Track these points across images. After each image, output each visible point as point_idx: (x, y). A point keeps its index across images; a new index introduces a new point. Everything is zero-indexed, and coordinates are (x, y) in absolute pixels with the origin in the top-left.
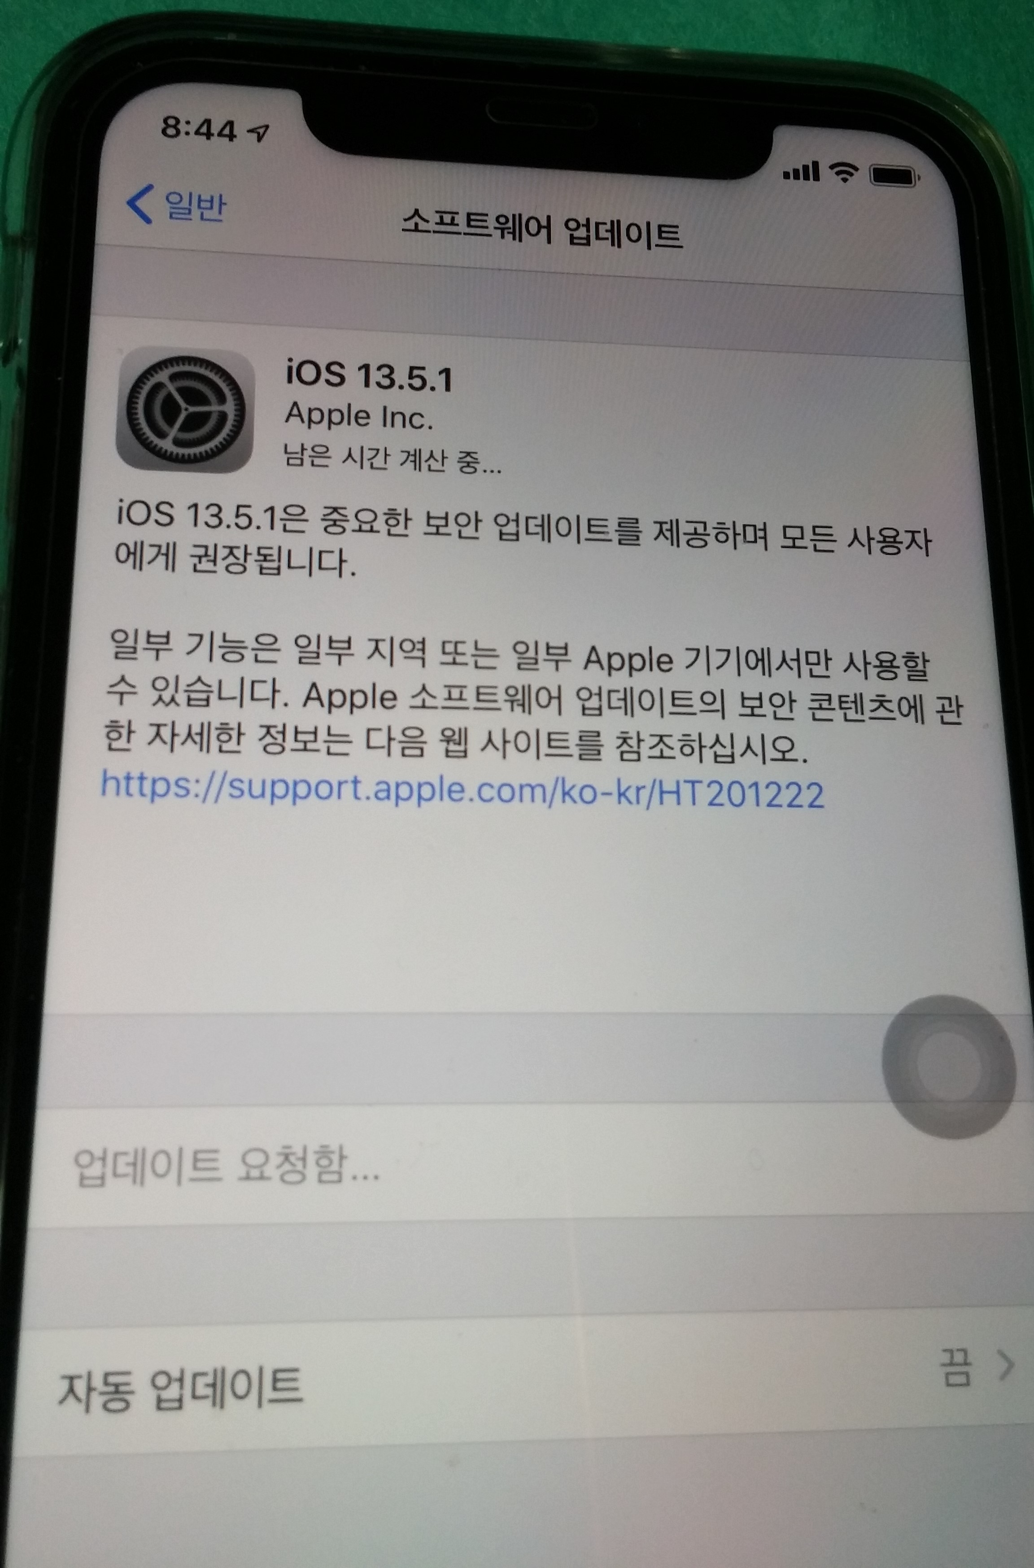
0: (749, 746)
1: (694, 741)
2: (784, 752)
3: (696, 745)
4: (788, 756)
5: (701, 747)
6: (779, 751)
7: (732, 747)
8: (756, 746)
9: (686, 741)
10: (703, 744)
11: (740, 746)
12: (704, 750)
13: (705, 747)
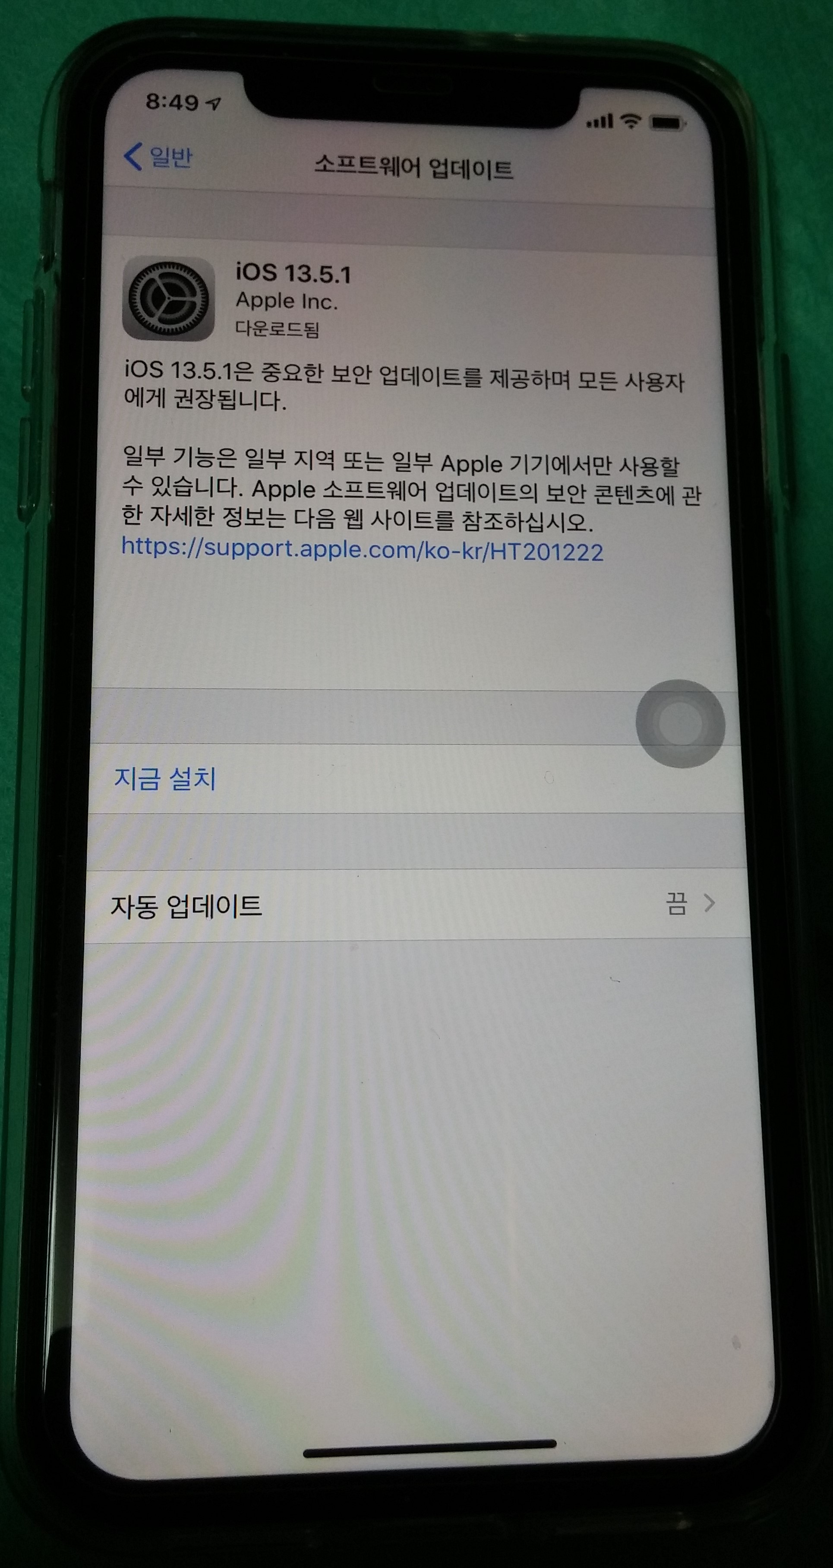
0: (553, 521)
1: (516, 517)
2: (577, 525)
3: (517, 520)
4: (579, 527)
5: (520, 521)
6: (573, 524)
7: (542, 521)
8: (558, 520)
9: (510, 517)
10: (522, 519)
11: (547, 521)
12: (522, 523)
13: (523, 521)
